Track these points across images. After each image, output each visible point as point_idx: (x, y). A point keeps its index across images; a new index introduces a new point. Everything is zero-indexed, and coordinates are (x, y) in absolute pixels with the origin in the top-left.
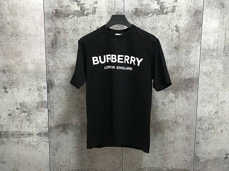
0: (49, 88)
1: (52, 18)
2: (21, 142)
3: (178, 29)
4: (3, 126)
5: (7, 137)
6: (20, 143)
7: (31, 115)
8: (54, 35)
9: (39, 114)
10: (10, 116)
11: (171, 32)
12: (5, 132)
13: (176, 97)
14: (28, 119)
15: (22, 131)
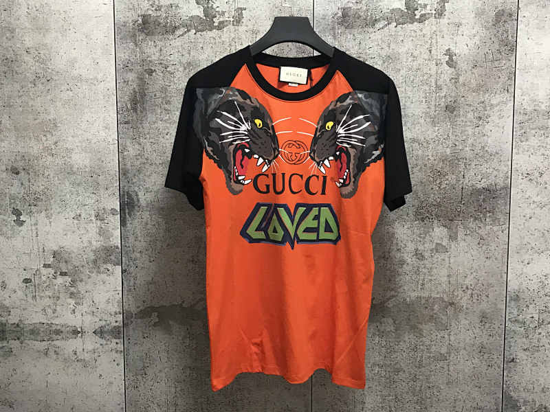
0: (125, 214)
1: (134, 36)
2: (55, 351)
3: (452, 61)
4: (12, 310)
5: (18, 339)
6: (51, 353)
7: (78, 283)
8: (138, 78)
9: (99, 278)
10: (28, 285)
11: (434, 68)
12: (15, 325)
13: (453, 238)
14: (72, 294)
15: (57, 323)
